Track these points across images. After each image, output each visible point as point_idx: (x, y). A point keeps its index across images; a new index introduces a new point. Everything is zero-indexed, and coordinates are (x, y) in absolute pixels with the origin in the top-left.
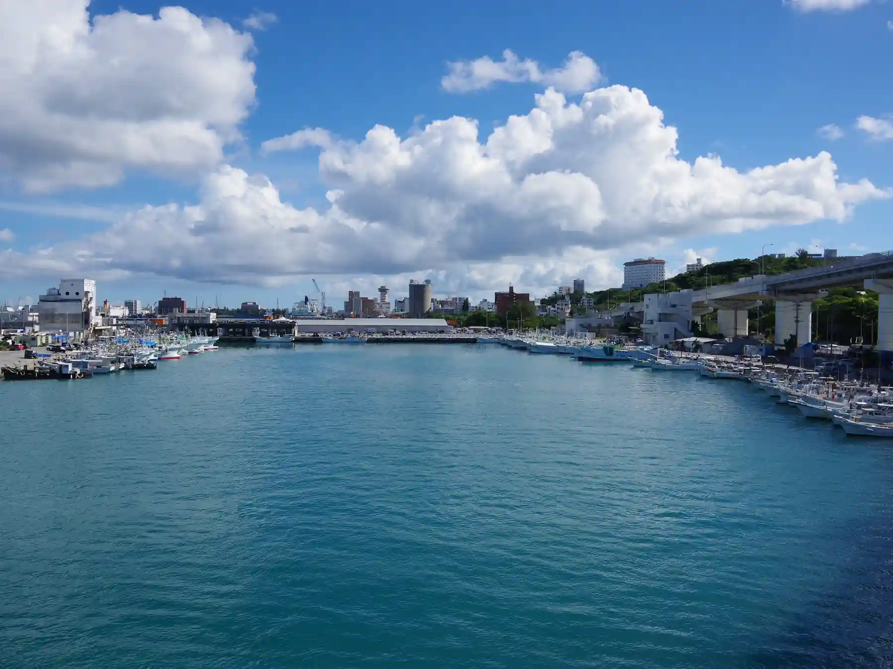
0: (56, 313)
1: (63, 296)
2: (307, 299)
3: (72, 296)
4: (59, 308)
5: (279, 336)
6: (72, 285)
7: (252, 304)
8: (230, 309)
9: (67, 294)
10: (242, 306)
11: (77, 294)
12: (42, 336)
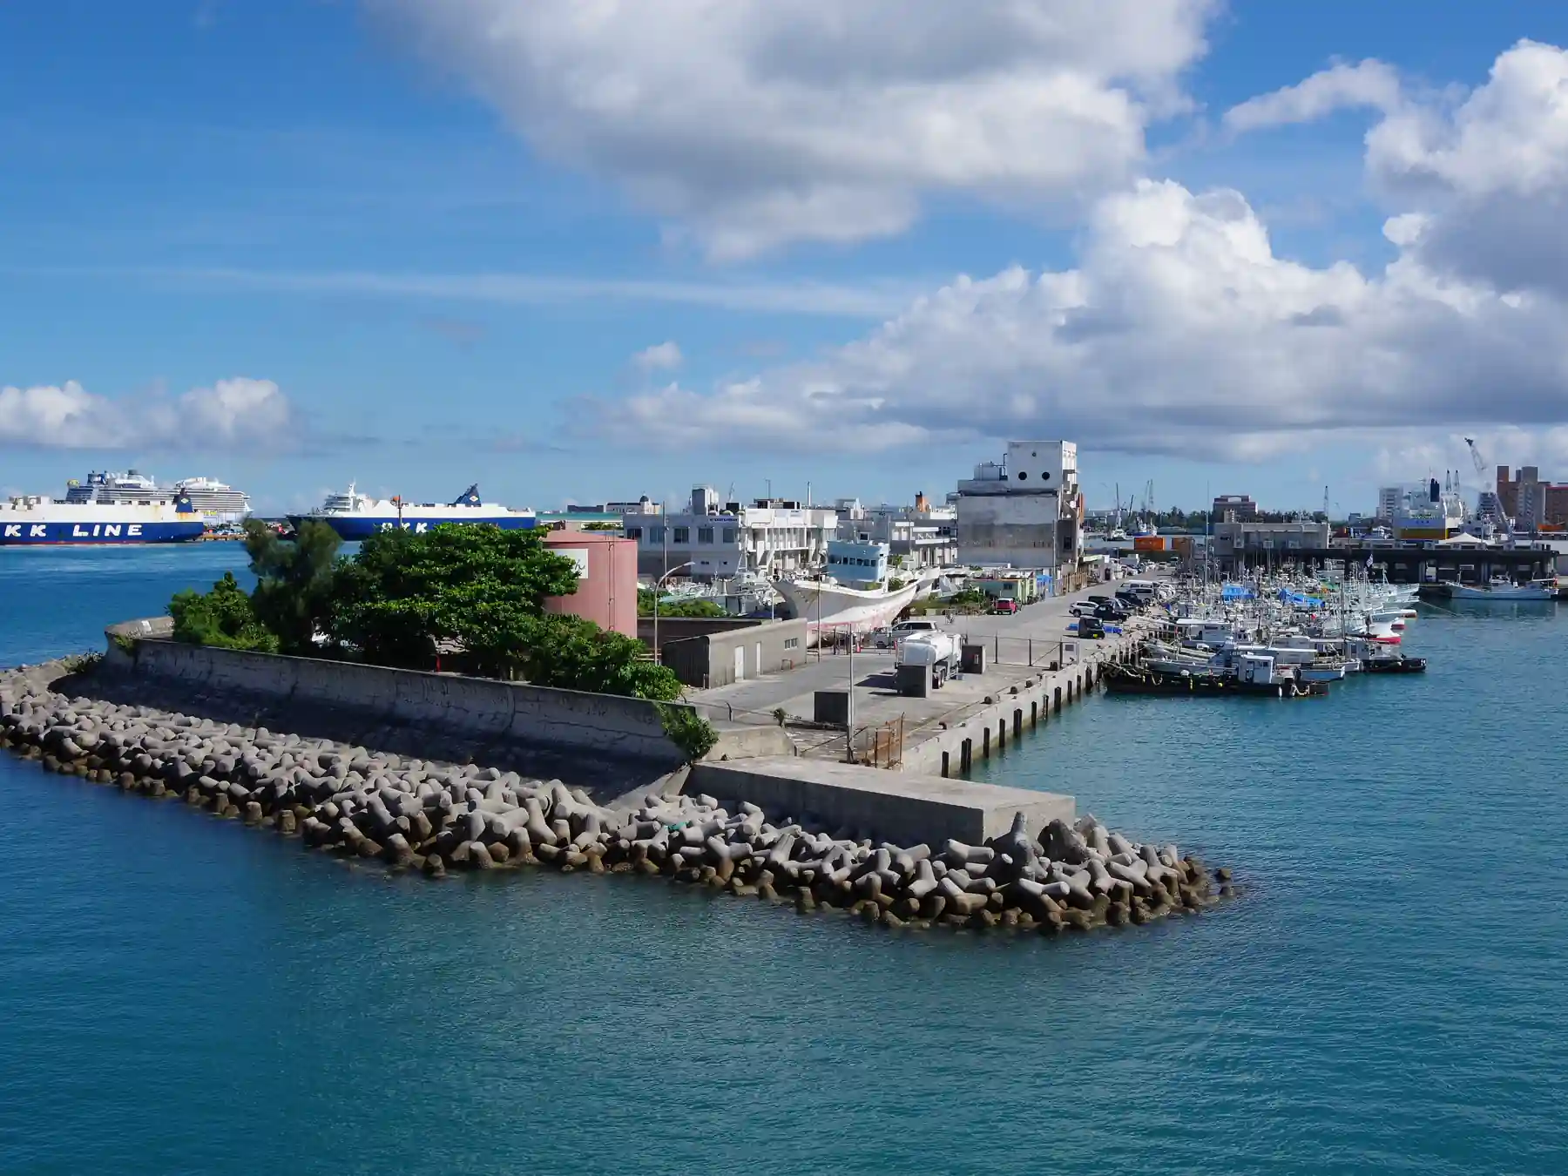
0: (999, 522)
1: (1014, 482)
2: (1435, 487)
3: (1035, 481)
4: (1007, 511)
5: (1516, 584)
6: (1034, 455)
7: (1240, 499)
8: (1187, 512)
9: (1023, 476)
10: (1214, 505)
11: (1046, 476)
12: (1024, 579)
